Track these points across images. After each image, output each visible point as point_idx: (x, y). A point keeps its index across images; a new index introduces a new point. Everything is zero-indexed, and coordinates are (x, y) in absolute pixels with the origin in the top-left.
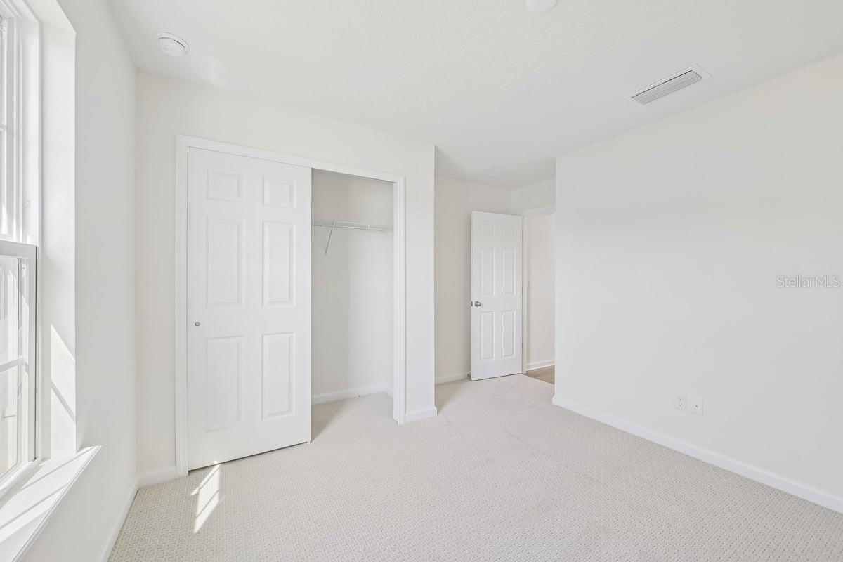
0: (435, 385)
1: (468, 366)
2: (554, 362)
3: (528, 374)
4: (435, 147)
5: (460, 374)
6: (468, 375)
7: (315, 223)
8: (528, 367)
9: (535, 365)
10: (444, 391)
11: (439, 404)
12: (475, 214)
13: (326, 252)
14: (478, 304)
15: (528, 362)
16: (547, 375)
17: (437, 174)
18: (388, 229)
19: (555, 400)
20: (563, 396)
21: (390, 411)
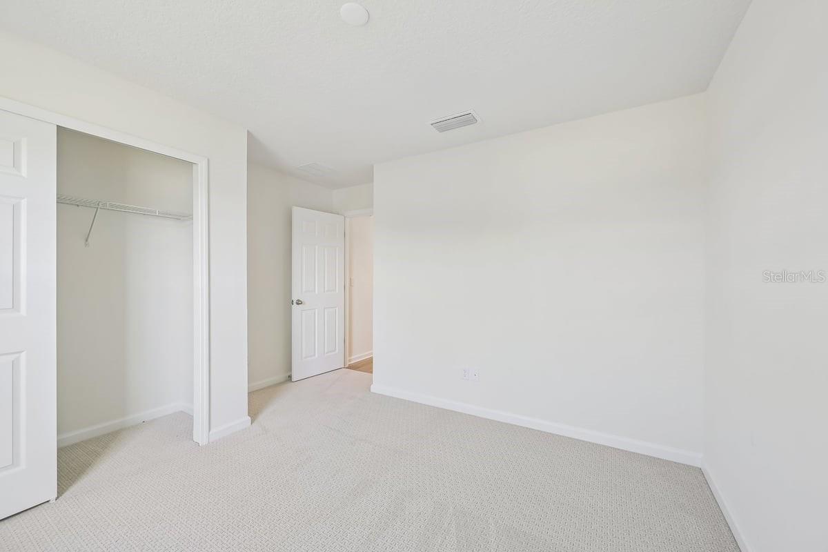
0: (248, 393)
1: (289, 367)
2: (372, 353)
3: (350, 367)
4: (248, 131)
5: (281, 377)
6: (289, 376)
7: (60, 201)
8: (350, 361)
9: (356, 358)
10: (258, 400)
11: (253, 413)
12: (296, 210)
13: (87, 241)
14: (299, 303)
15: (350, 355)
16: (366, 366)
17: (250, 161)
18: (185, 217)
19: (374, 388)
20: (381, 383)
21: (189, 433)
